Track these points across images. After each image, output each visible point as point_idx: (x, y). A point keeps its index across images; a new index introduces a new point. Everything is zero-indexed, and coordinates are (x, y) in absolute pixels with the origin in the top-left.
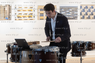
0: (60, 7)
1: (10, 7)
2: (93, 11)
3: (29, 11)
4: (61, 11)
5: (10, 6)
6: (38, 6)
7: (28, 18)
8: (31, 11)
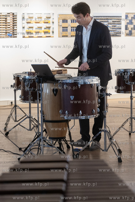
1: (15, 17)
3: (45, 23)
5: (15, 14)
6: (59, 15)
7: (43, 34)
8: (47, 23)
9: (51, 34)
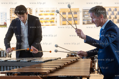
0: (83, 10)
2: (117, 14)
3: (51, 15)
4: (84, 14)
6: (61, 9)
7: (49, 23)
9: (55, 23)
